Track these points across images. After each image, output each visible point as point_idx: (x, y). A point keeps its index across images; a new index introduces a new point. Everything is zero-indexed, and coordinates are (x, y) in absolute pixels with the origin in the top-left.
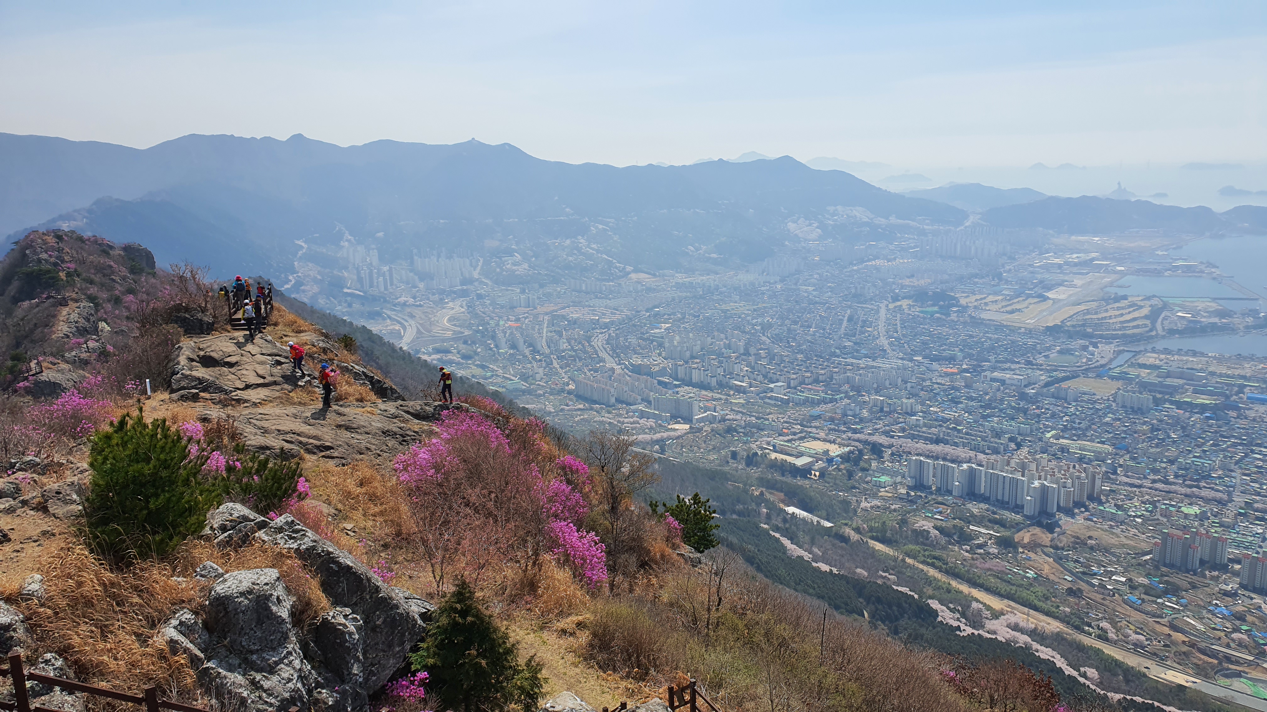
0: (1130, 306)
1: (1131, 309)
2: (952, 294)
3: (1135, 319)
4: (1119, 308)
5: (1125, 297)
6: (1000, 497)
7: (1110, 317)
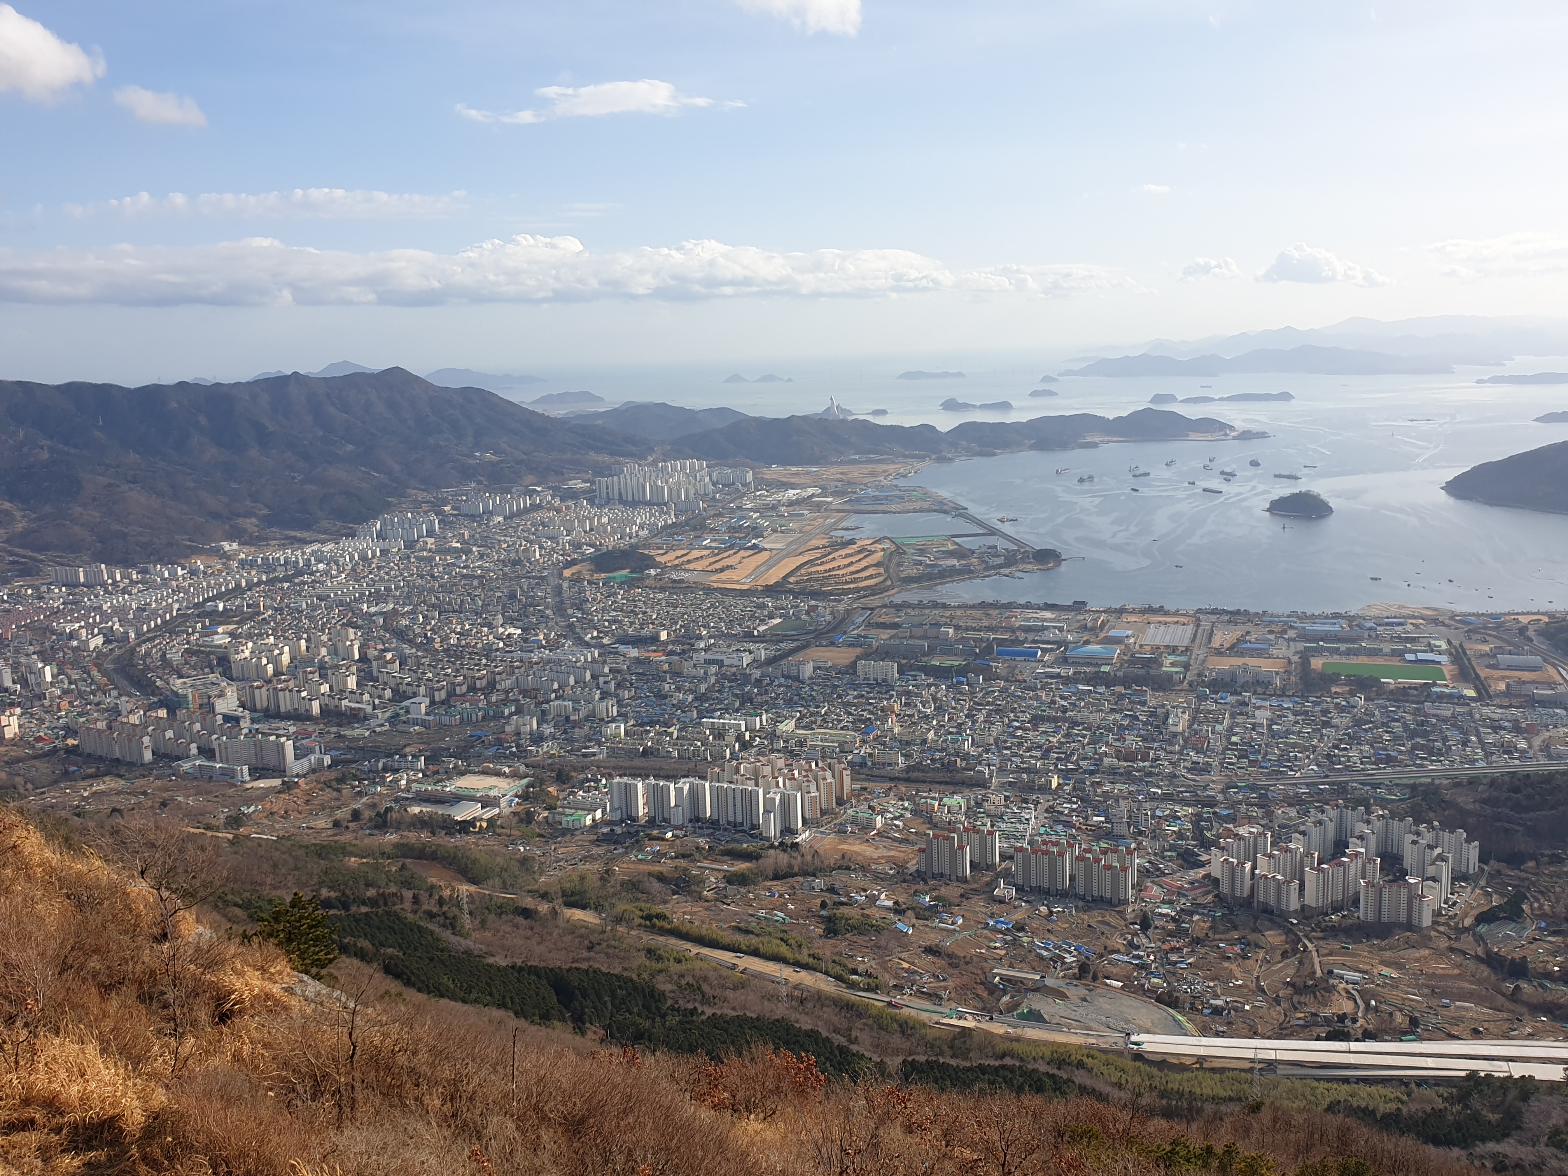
0: (859, 552)
1: (861, 556)
2: (646, 552)
3: (865, 568)
4: (847, 556)
5: (852, 542)
6: (731, 819)
7: (839, 568)
